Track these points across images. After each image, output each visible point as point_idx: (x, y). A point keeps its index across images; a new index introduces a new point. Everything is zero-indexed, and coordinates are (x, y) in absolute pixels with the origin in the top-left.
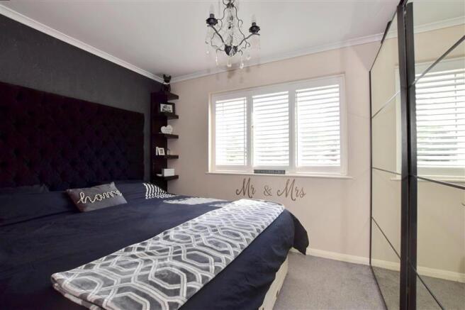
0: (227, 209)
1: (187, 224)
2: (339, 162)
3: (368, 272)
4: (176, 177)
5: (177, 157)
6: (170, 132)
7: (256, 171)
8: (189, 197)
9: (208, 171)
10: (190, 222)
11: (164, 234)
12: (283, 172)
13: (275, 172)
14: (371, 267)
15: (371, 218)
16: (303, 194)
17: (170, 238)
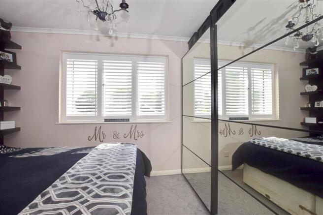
0: (93, 155)
1: (64, 177)
2: (163, 112)
3: (182, 178)
4: (17, 130)
5: (18, 109)
6: (9, 83)
7: (106, 120)
8: (43, 149)
9: (58, 122)
10: (65, 175)
11: (42, 197)
12: (128, 120)
13: (122, 120)
14: (183, 174)
15: (182, 145)
16: (143, 135)
17: (53, 199)
